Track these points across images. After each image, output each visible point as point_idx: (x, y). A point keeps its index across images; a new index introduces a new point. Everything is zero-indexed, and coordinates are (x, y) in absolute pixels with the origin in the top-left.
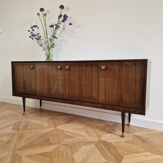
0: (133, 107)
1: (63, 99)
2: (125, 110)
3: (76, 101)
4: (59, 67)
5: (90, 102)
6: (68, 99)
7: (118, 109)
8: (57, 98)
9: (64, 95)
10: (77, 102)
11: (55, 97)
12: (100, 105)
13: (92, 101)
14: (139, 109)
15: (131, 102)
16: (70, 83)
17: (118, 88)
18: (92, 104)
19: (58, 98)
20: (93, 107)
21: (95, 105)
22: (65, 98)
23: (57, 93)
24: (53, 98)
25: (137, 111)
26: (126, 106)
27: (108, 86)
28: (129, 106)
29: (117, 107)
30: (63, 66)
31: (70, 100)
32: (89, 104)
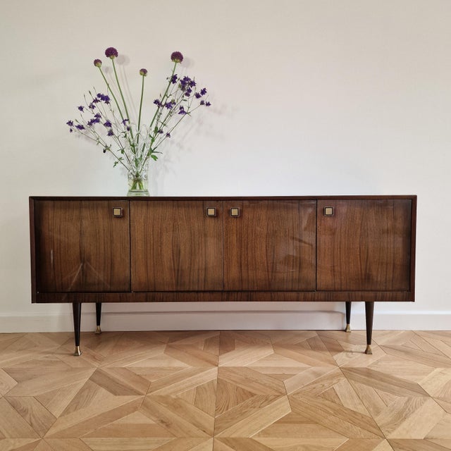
0: (390, 288)
1: (222, 291)
2: (376, 296)
3: (259, 291)
4: (211, 212)
5: (296, 289)
6: (237, 289)
7: (362, 296)
8: (203, 289)
9: (226, 280)
10: (261, 294)
11: (196, 289)
12: (322, 295)
13: (303, 286)
14: (402, 291)
15: (386, 279)
16: (243, 249)
17: (360, 253)
18: (302, 295)
19: (206, 289)
20: (305, 300)
21: (310, 295)
22: (226, 289)
23: (202, 277)
24: (188, 292)
25: (400, 294)
26: (378, 288)
27: (340, 251)
28: (384, 288)
29: (360, 293)
30: (221, 209)
31: (242, 291)
32: (294, 294)
